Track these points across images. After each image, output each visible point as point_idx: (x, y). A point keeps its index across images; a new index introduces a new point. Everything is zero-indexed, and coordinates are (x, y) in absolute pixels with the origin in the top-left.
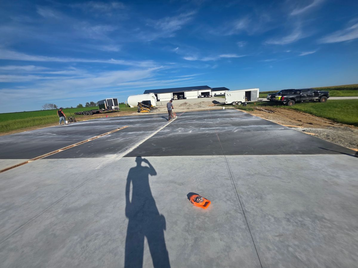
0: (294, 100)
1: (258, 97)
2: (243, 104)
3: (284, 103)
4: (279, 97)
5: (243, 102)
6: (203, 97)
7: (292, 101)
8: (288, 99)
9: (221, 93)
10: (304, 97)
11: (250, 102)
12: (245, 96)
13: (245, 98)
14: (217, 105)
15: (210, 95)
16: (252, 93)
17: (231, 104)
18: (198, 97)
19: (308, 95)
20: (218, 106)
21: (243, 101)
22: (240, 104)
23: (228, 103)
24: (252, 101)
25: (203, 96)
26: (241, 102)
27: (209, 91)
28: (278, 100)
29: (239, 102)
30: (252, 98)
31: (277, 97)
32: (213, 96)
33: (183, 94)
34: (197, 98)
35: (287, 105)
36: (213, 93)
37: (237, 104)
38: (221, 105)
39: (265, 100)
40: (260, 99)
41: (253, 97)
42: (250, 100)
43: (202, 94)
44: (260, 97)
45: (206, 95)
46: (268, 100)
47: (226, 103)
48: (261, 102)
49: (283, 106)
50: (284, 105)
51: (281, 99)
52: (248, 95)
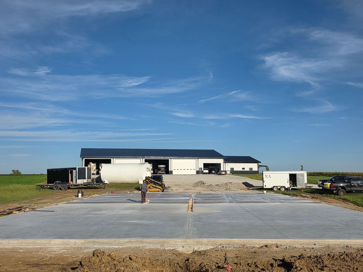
0: (345, 190)
1: (306, 181)
2: (287, 189)
3: (335, 192)
4: (327, 185)
5: (287, 187)
6: (206, 173)
7: (343, 190)
8: (338, 187)
9: (243, 169)
10: (354, 186)
11: (296, 187)
12: (289, 180)
13: (289, 182)
14: (251, 188)
15: (222, 169)
16: (298, 177)
17: (271, 189)
18: (198, 172)
19: (358, 185)
20: (254, 191)
21: (287, 185)
22: (283, 189)
23: (267, 187)
24: (299, 187)
25: (207, 171)
26: (284, 187)
27: (220, 161)
28: (327, 188)
29: (282, 187)
30: (298, 183)
31: (326, 184)
32: (228, 172)
33: (166, 163)
34: (195, 173)
35: (337, 194)
36: (227, 167)
37: (279, 189)
38: (257, 189)
39: (315, 186)
40: (309, 185)
41: (299, 181)
42: (296, 185)
43: (206, 166)
44: (308, 183)
45: (213, 169)
46: (319, 188)
47: (265, 187)
48: (310, 189)
49: (333, 196)
50: (335, 194)
51: (330, 187)
52: (293, 178)
